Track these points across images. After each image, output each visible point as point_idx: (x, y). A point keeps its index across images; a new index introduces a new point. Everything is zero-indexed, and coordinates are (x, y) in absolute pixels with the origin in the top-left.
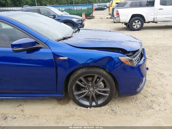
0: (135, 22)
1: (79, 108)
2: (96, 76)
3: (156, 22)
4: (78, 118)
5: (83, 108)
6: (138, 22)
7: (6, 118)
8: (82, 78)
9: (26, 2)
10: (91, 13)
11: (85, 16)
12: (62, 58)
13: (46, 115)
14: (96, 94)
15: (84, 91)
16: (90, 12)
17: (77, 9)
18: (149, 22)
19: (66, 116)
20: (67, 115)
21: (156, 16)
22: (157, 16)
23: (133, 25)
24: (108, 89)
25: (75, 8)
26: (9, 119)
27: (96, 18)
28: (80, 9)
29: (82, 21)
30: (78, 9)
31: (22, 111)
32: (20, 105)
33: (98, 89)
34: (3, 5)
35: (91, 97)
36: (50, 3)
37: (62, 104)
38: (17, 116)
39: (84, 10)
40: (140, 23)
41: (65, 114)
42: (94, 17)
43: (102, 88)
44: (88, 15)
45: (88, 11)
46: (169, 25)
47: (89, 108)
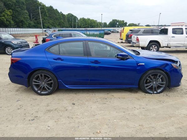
0: (152, 47)
3: (170, 47)
6: (155, 47)
9: (29, 23)
12: (141, 64)
15: (151, 84)
18: (163, 47)
21: (169, 42)
22: (171, 42)
23: (151, 49)
24: (165, 83)
25: (88, 33)
28: (92, 33)
33: (159, 83)
34: (6, 25)
39: (96, 35)
40: (156, 47)
43: (162, 82)
45: (100, 36)
46: (179, 50)
47: (153, 94)
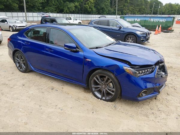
1: (94, 97)
2: (107, 77)
4: (89, 102)
5: (96, 98)
7: (53, 89)
8: (98, 76)
9: (108, 10)
10: (170, 27)
11: (161, 29)
12: (88, 60)
13: (73, 95)
14: (106, 91)
16: (169, 25)
17: (153, 21)
19: (83, 99)
20: (85, 99)
24: (114, 90)
25: (152, 20)
26: (54, 90)
27: (175, 33)
28: (157, 21)
29: (146, 34)
30: (155, 21)
31: (63, 88)
32: (63, 85)
33: (108, 88)
34: (89, 12)
35: (102, 92)
36: (132, 12)
37: (85, 92)
38: (59, 90)
39: (162, 23)
41: (83, 98)
42: (173, 30)
43: (111, 88)
44: (165, 28)
45: (166, 24)
47: (100, 100)
